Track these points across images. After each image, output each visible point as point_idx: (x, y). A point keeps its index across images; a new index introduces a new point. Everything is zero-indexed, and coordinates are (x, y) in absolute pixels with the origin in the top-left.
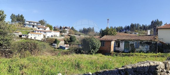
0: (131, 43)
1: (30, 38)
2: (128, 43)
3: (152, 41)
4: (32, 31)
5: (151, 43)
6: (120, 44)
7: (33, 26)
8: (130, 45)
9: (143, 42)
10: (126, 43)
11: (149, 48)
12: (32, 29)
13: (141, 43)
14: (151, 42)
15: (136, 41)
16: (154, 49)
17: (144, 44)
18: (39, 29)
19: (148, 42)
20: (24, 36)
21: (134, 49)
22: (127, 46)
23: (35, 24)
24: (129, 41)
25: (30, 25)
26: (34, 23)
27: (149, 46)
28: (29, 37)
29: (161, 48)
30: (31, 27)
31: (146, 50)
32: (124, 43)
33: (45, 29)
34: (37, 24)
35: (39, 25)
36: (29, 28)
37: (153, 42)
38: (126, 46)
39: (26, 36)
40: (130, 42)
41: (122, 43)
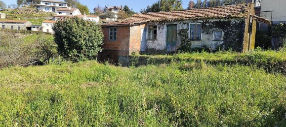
0: (180, 27)
1: (46, 31)
2: (175, 27)
3: (232, 18)
4: (50, 18)
5: (228, 23)
6: (158, 32)
7: (54, 9)
8: (180, 33)
9: (209, 23)
10: (170, 27)
11: (222, 39)
12: (51, 15)
13: (203, 25)
14: (230, 21)
15: (193, 21)
16: (235, 40)
17: (211, 27)
18: (60, 15)
19: (222, 20)
20: (34, 27)
21: (187, 44)
22: (173, 35)
23: (57, 5)
24: (175, 23)
25: (47, 8)
26: (54, 3)
27: (223, 33)
28: (44, 30)
29: (266, 36)
30: (51, 11)
31: (216, 44)
32: (165, 30)
33: (71, 14)
34: (60, 5)
35: (63, 6)
36: (46, 14)
37: (233, 21)
38: (171, 35)
39: (38, 27)
40: (179, 25)
41: (161, 30)
